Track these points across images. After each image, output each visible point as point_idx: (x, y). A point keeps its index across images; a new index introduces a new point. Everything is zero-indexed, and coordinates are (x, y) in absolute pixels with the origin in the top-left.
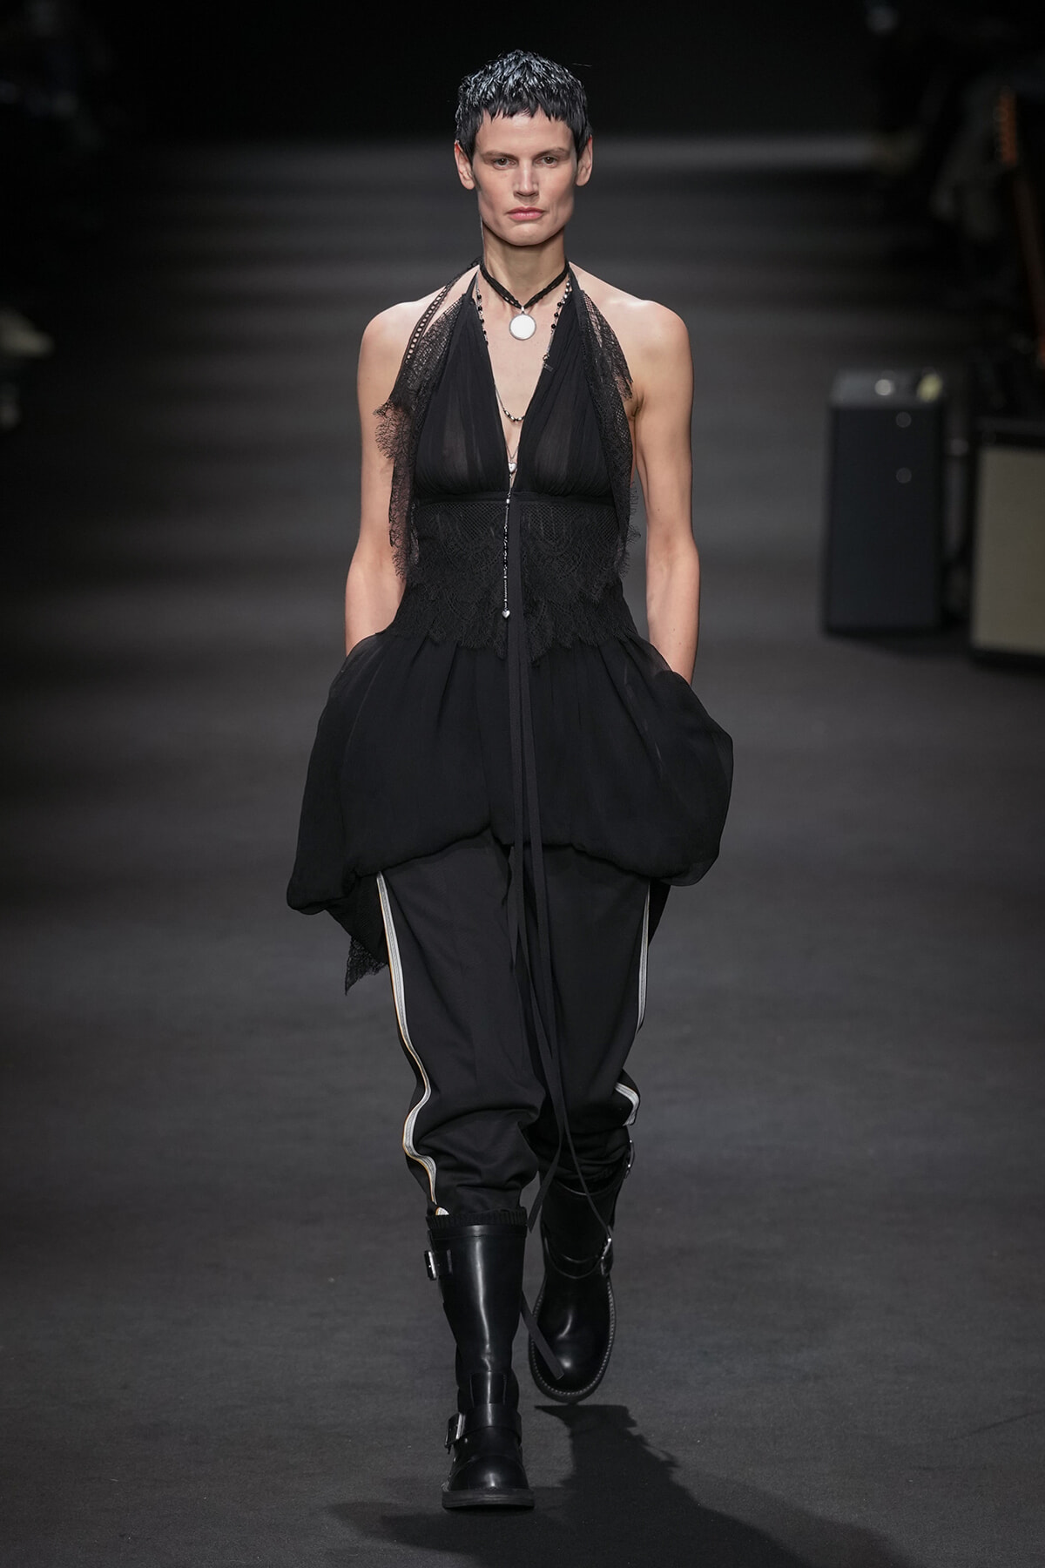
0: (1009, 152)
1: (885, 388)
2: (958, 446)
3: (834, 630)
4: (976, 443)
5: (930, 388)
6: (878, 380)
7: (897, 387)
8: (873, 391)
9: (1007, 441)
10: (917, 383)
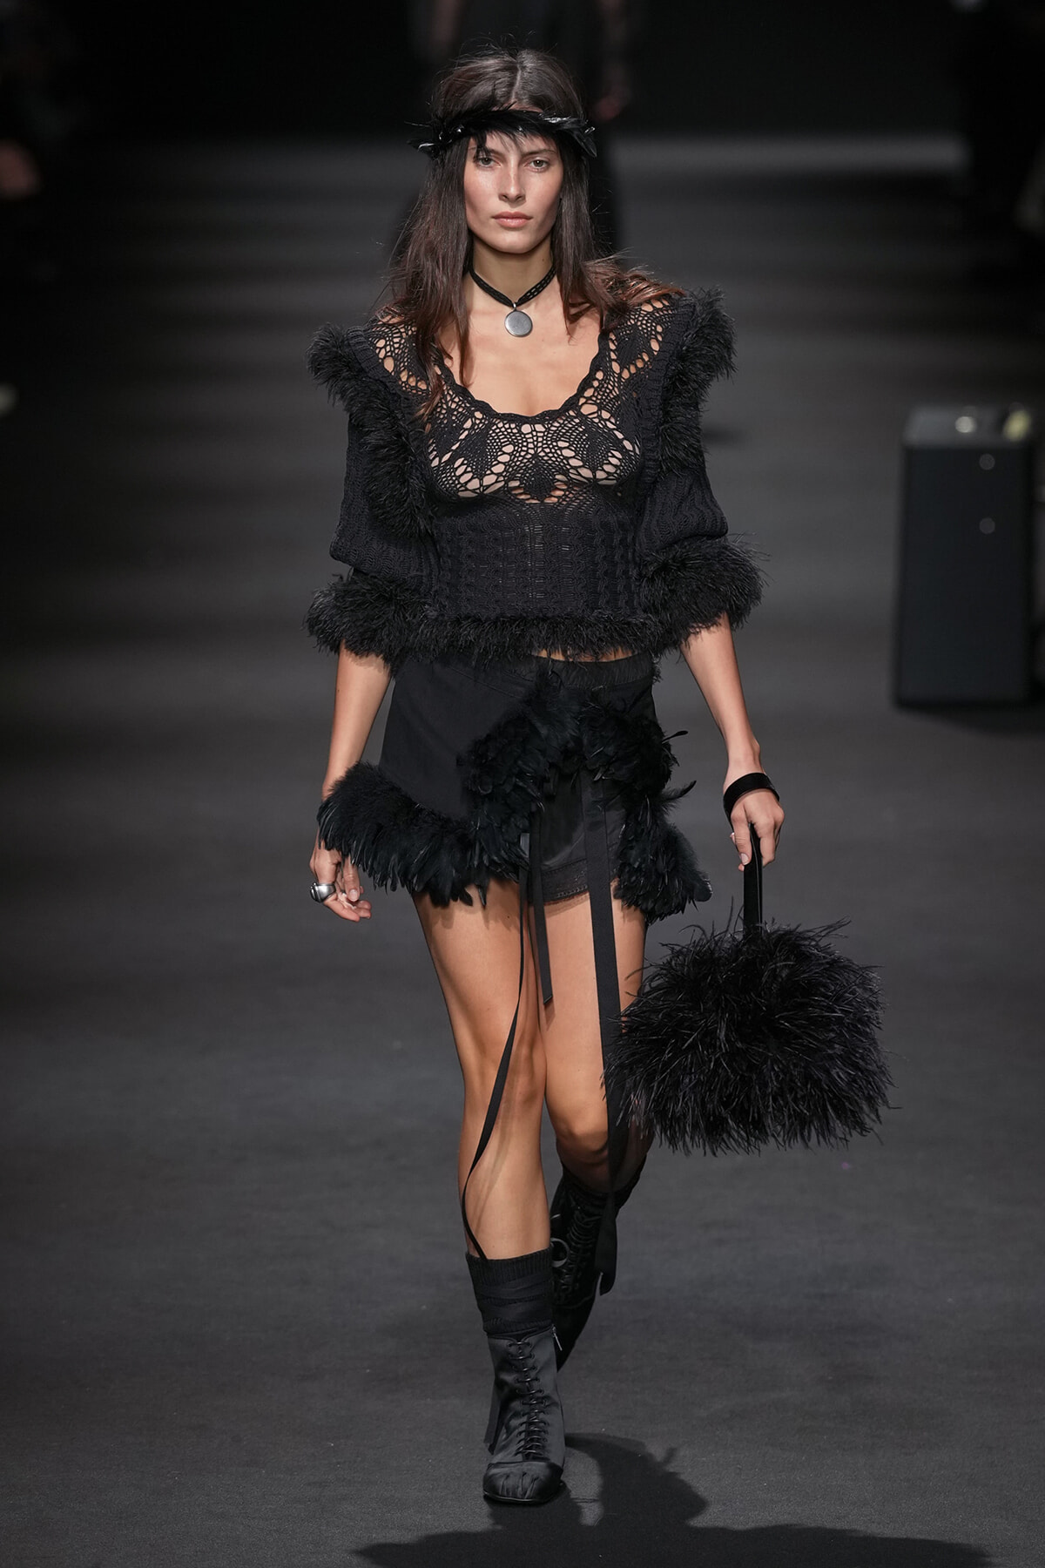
1: (966, 425)
3: (906, 703)
5: (1018, 426)
6: (961, 415)
7: (979, 423)
8: (953, 428)
10: (1003, 420)
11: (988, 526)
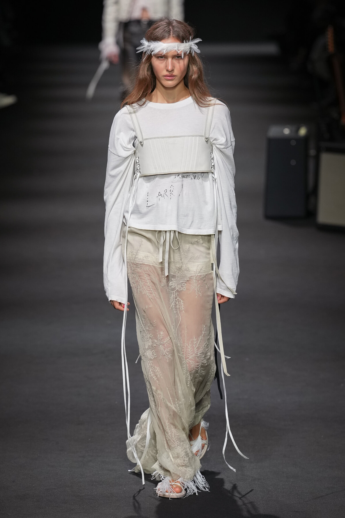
0: (331, 48)
1: (287, 131)
2: (312, 152)
3: (268, 217)
4: (319, 151)
5: (303, 131)
6: (285, 128)
7: (291, 131)
8: (282, 132)
9: (330, 150)
10: (298, 130)
11: (293, 162)
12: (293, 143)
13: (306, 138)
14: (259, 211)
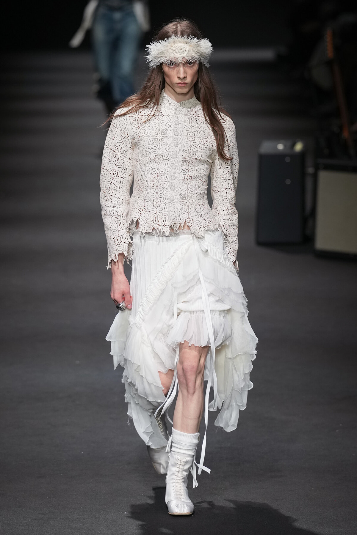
0: (330, 54)
1: (280, 147)
2: (310, 170)
3: (260, 243)
4: (317, 169)
5: (299, 147)
6: (279, 143)
7: (285, 146)
8: (276, 148)
10: (294, 145)
11: (288, 182)
12: (288, 160)
13: (303, 154)
14: (251, 237)
